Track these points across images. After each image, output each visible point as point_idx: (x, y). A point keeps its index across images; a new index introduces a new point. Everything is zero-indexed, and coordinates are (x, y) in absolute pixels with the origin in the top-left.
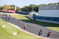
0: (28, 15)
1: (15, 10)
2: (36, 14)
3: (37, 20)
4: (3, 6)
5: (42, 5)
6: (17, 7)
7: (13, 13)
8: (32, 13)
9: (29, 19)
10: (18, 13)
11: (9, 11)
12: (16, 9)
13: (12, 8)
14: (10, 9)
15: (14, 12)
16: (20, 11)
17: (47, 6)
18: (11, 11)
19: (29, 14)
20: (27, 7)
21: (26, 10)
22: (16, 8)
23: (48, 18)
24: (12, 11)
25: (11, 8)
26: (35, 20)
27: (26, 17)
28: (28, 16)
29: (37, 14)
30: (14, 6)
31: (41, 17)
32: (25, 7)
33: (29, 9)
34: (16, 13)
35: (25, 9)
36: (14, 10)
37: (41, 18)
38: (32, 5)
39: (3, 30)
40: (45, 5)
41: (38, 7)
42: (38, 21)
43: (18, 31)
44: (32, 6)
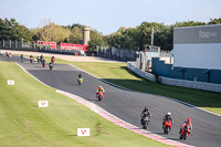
0: (133, 63)
1: (86, 44)
2: (162, 59)
3: (166, 80)
4: (41, 27)
5: (186, 24)
6: (91, 32)
7: (79, 54)
8: (149, 55)
9: (136, 78)
10: (96, 55)
11: (63, 47)
12: (87, 38)
13: (75, 38)
14: (66, 41)
15: (82, 52)
16: (105, 48)
17: (205, 30)
18: (70, 48)
19: (138, 59)
20: (129, 33)
21: (128, 44)
22: (87, 35)
23: (209, 75)
24: (75, 48)
25: (71, 37)
26: (159, 81)
27: (126, 68)
28: (134, 65)
29: (167, 60)
30: (83, 29)
31: (184, 70)
32: (123, 33)
33: (135, 39)
34: (89, 53)
35: (123, 40)
36: (82, 42)
37: (183, 73)
38: (148, 25)
39: (40, 116)
40: (200, 24)
41: (172, 31)
42: (172, 83)
43: (95, 122)
44: (148, 29)
